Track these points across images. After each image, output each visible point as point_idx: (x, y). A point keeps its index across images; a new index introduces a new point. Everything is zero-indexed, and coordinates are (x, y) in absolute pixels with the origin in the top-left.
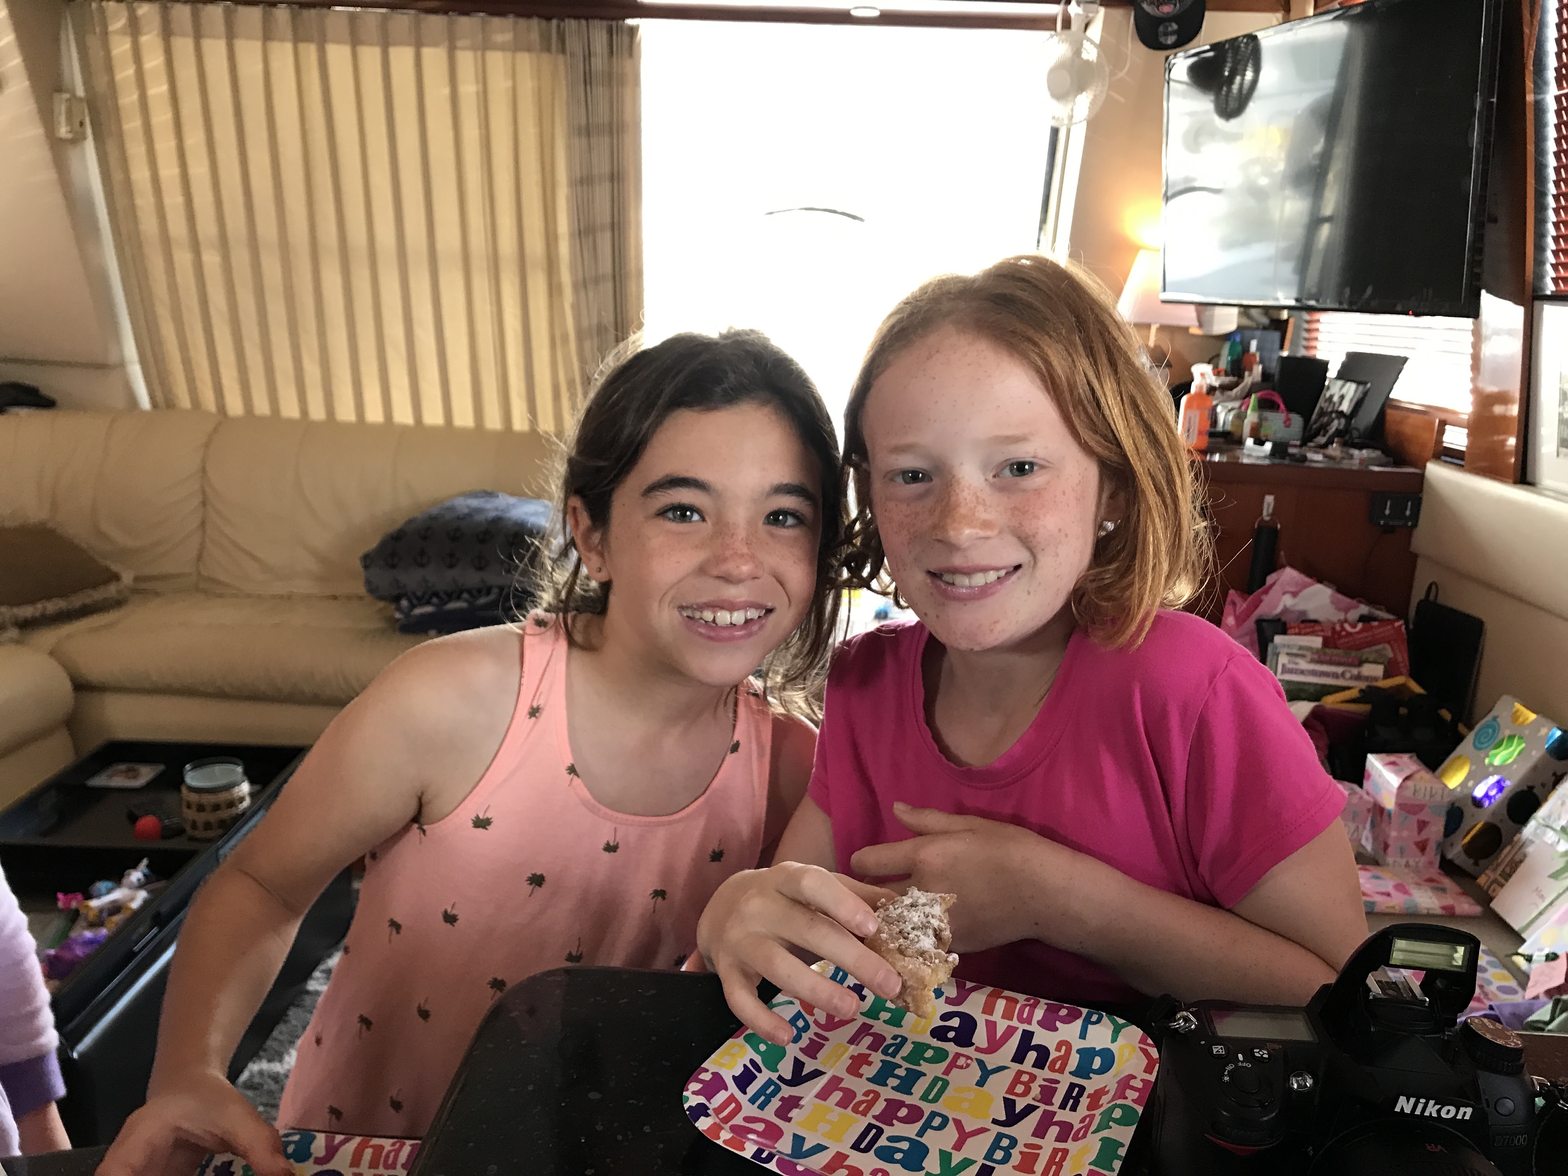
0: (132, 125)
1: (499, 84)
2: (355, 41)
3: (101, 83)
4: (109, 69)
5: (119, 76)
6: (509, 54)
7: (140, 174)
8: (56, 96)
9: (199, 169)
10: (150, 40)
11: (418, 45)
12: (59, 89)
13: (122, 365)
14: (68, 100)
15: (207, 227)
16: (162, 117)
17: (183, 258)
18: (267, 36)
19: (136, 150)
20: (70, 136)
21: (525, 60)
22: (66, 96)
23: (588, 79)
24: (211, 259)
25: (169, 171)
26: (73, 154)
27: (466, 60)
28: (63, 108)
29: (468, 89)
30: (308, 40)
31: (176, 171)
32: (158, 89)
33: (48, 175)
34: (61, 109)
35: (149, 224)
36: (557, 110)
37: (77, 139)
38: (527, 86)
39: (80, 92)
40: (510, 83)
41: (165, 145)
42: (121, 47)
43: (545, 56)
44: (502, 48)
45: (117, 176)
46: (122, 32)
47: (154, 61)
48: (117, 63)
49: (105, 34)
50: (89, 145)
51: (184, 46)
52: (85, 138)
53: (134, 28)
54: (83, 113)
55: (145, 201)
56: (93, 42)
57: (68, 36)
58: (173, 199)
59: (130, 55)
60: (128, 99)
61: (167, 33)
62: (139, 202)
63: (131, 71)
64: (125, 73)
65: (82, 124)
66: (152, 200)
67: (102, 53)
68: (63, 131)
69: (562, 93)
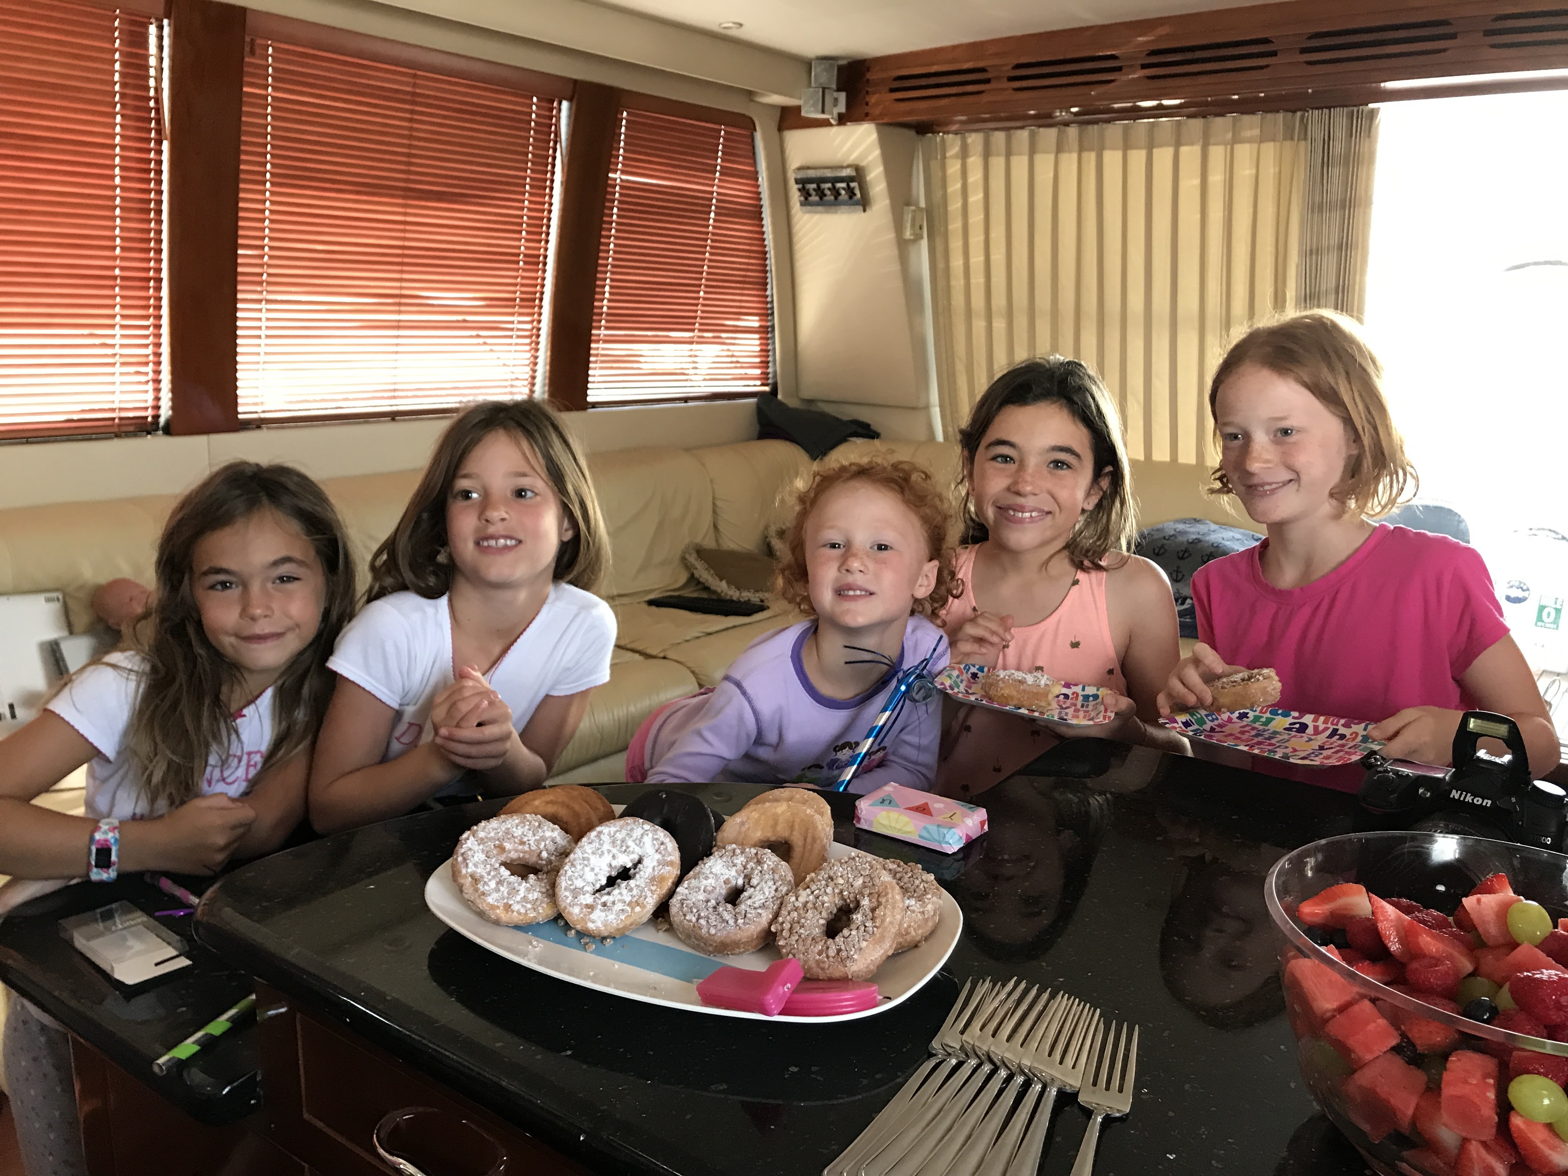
0: (955, 225)
1: (1244, 172)
2: (1127, 146)
3: (938, 195)
4: (944, 186)
5: (950, 190)
6: (1255, 146)
7: (957, 263)
8: (906, 208)
9: (998, 256)
10: (975, 161)
11: (1178, 144)
12: (908, 204)
13: (927, 407)
14: (914, 211)
15: (999, 300)
16: (976, 218)
17: (979, 325)
18: (1060, 149)
19: (956, 244)
20: (912, 237)
21: (1269, 149)
22: (913, 208)
23: (1326, 163)
24: (999, 325)
25: (977, 259)
26: (912, 250)
27: (1217, 153)
28: (910, 216)
29: (1216, 178)
30: (1091, 149)
31: (982, 258)
32: (976, 197)
33: (896, 267)
34: (908, 218)
35: (958, 299)
36: (1294, 190)
37: (918, 237)
38: (1269, 171)
39: (923, 204)
40: (1254, 171)
41: (976, 239)
42: (954, 168)
43: (1288, 143)
44: (1250, 141)
45: (941, 265)
46: (955, 157)
47: (975, 176)
48: (949, 181)
49: (944, 157)
50: (924, 243)
51: (998, 163)
52: (922, 238)
53: (964, 154)
54: (923, 219)
55: (957, 283)
56: (935, 165)
57: (918, 164)
58: (977, 280)
59: (959, 173)
60: (955, 206)
61: (987, 155)
62: (953, 283)
63: (959, 186)
64: (954, 187)
65: (921, 228)
66: (962, 282)
67: (940, 174)
68: (908, 234)
69: (1301, 175)
